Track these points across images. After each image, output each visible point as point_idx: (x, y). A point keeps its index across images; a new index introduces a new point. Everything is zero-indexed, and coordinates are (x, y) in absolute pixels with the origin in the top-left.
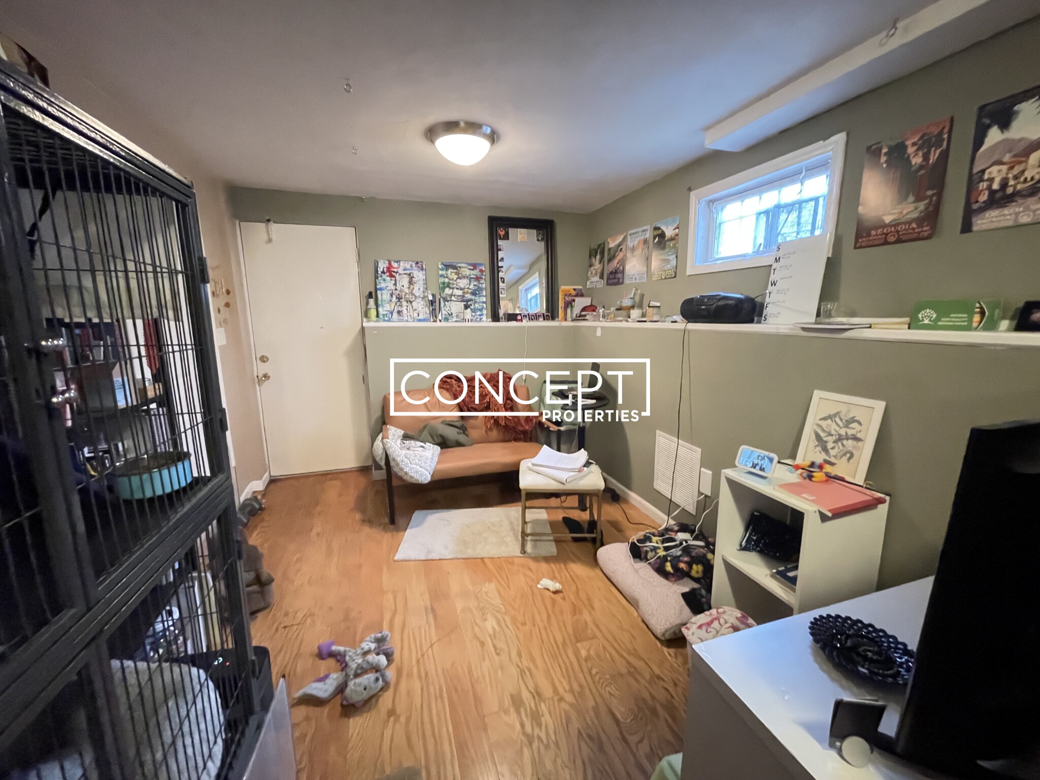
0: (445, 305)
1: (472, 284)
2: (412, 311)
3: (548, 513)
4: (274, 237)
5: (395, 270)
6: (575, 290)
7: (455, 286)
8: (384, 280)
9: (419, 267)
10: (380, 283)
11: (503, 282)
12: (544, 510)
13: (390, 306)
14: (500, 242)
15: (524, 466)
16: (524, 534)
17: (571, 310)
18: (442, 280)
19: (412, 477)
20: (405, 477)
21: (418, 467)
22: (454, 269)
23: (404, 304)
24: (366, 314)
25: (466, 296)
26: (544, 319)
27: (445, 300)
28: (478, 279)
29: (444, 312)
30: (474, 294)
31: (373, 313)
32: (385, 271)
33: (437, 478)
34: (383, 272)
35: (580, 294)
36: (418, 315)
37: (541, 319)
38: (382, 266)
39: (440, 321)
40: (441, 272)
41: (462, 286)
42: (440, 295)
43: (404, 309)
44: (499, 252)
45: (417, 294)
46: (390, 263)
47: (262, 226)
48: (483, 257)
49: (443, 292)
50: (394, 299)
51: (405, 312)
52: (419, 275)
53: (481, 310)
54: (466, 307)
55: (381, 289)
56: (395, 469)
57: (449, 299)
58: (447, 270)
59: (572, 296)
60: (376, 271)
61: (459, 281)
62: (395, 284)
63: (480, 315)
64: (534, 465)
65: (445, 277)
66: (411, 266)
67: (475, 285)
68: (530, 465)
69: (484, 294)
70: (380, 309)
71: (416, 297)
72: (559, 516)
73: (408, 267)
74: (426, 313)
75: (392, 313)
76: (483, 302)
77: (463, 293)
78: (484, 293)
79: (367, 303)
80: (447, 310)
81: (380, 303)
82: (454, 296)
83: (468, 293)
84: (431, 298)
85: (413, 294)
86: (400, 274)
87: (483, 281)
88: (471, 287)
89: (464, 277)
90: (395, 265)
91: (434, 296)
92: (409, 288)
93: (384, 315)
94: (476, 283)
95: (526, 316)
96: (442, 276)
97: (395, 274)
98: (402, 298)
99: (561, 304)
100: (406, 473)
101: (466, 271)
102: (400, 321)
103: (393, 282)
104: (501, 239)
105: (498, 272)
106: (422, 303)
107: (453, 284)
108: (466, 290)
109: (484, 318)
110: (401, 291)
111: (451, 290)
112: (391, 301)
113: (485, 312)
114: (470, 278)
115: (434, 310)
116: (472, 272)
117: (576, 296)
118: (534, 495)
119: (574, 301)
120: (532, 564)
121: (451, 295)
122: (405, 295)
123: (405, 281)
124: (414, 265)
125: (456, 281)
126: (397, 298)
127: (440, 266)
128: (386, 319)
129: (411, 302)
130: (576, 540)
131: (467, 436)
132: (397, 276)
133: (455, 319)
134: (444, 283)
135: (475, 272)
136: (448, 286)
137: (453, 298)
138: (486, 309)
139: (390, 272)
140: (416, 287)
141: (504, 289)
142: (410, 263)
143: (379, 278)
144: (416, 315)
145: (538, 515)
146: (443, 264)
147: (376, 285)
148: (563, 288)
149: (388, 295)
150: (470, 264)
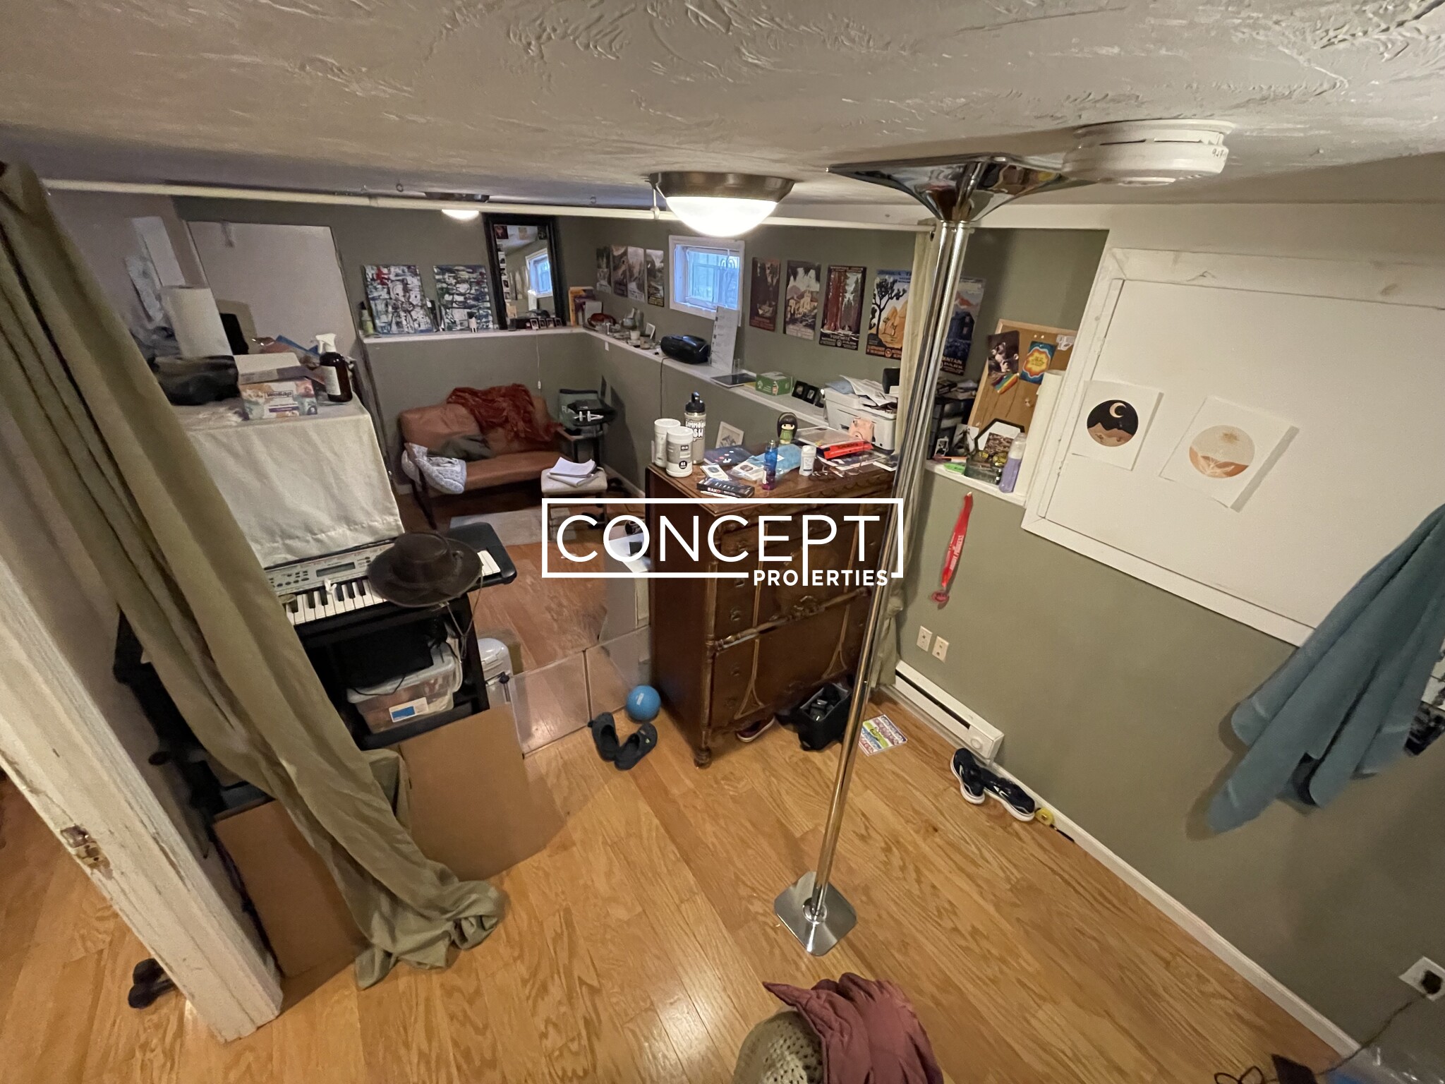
0: (446, 313)
1: (473, 288)
2: (411, 322)
4: (233, 239)
5: (386, 276)
6: (584, 291)
7: (455, 291)
8: (376, 289)
9: (412, 272)
10: (371, 292)
11: (507, 286)
13: (387, 317)
14: (499, 242)
15: (546, 473)
18: (439, 285)
19: (448, 489)
20: (442, 489)
21: (452, 481)
22: (451, 273)
23: (402, 314)
24: (361, 325)
25: (469, 302)
26: (555, 326)
27: (446, 307)
28: (478, 283)
29: (447, 321)
30: (476, 299)
31: (370, 325)
32: (375, 277)
33: (472, 487)
34: (373, 279)
35: (591, 296)
36: (419, 326)
37: (552, 325)
38: (371, 272)
39: (443, 330)
40: (437, 277)
41: (463, 291)
42: (439, 301)
43: (403, 320)
44: (499, 253)
45: (415, 303)
46: (379, 270)
47: (218, 225)
48: (483, 259)
49: (443, 298)
50: (390, 309)
51: (404, 323)
52: (413, 282)
53: (486, 316)
54: (471, 315)
55: (374, 299)
57: (450, 306)
58: (443, 274)
59: (582, 299)
60: (365, 279)
61: (458, 286)
62: (389, 293)
63: (486, 322)
64: (552, 474)
65: (442, 282)
66: (403, 271)
67: (476, 290)
68: (549, 474)
69: (488, 299)
70: (377, 321)
71: (414, 306)
73: (400, 272)
74: (427, 323)
75: (390, 324)
76: (488, 308)
77: (465, 299)
79: (361, 315)
80: (449, 318)
81: (375, 314)
82: (455, 302)
83: (470, 299)
84: (429, 305)
85: (411, 303)
86: (392, 281)
87: (485, 285)
88: (473, 291)
89: (464, 281)
90: (385, 271)
91: (432, 302)
92: (404, 296)
93: (382, 327)
94: (477, 288)
95: (535, 322)
96: (439, 281)
97: (386, 281)
98: (398, 308)
99: (571, 306)
100: (442, 486)
101: (465, 275)
102: (401, 333)
103: (386, 290)
104: (499, 238)
105: (501, 275)
106: (422, 312)
107: (453, 289)
108: (467, 296)
109: (491, 325)
110: (397, 300)
111: (451, 296)
112: (387, 311)
113: (491, 318)
114: (471, 282)
115: (435, 317)
116: (471, 275)
117: (587, 297)
119: (584, 303)
121: (452, 302)
122: (402, 304)
123: (399, 289)
124: (406, 270)
125: (455, 286)
126: (393, 308)
127: (436, 270)
128: (385, 331)
129: (409, 312)
131: (489, 448)
132: (389, 283)
133: (459, 328)
134: (442, 289)
135: (474, 275)
136: (448, 291)
137: (454, 305)
138: (492, 315)
139: (380, 278)
140: (413, 295)
141: (508, 293)
142: (402, 267)
143: (370, 287)
144: (416, 326)
146: (438, 267)
147: (367, 294)
148: (572, 289)
149: (383, 306)
150: (468, 267)
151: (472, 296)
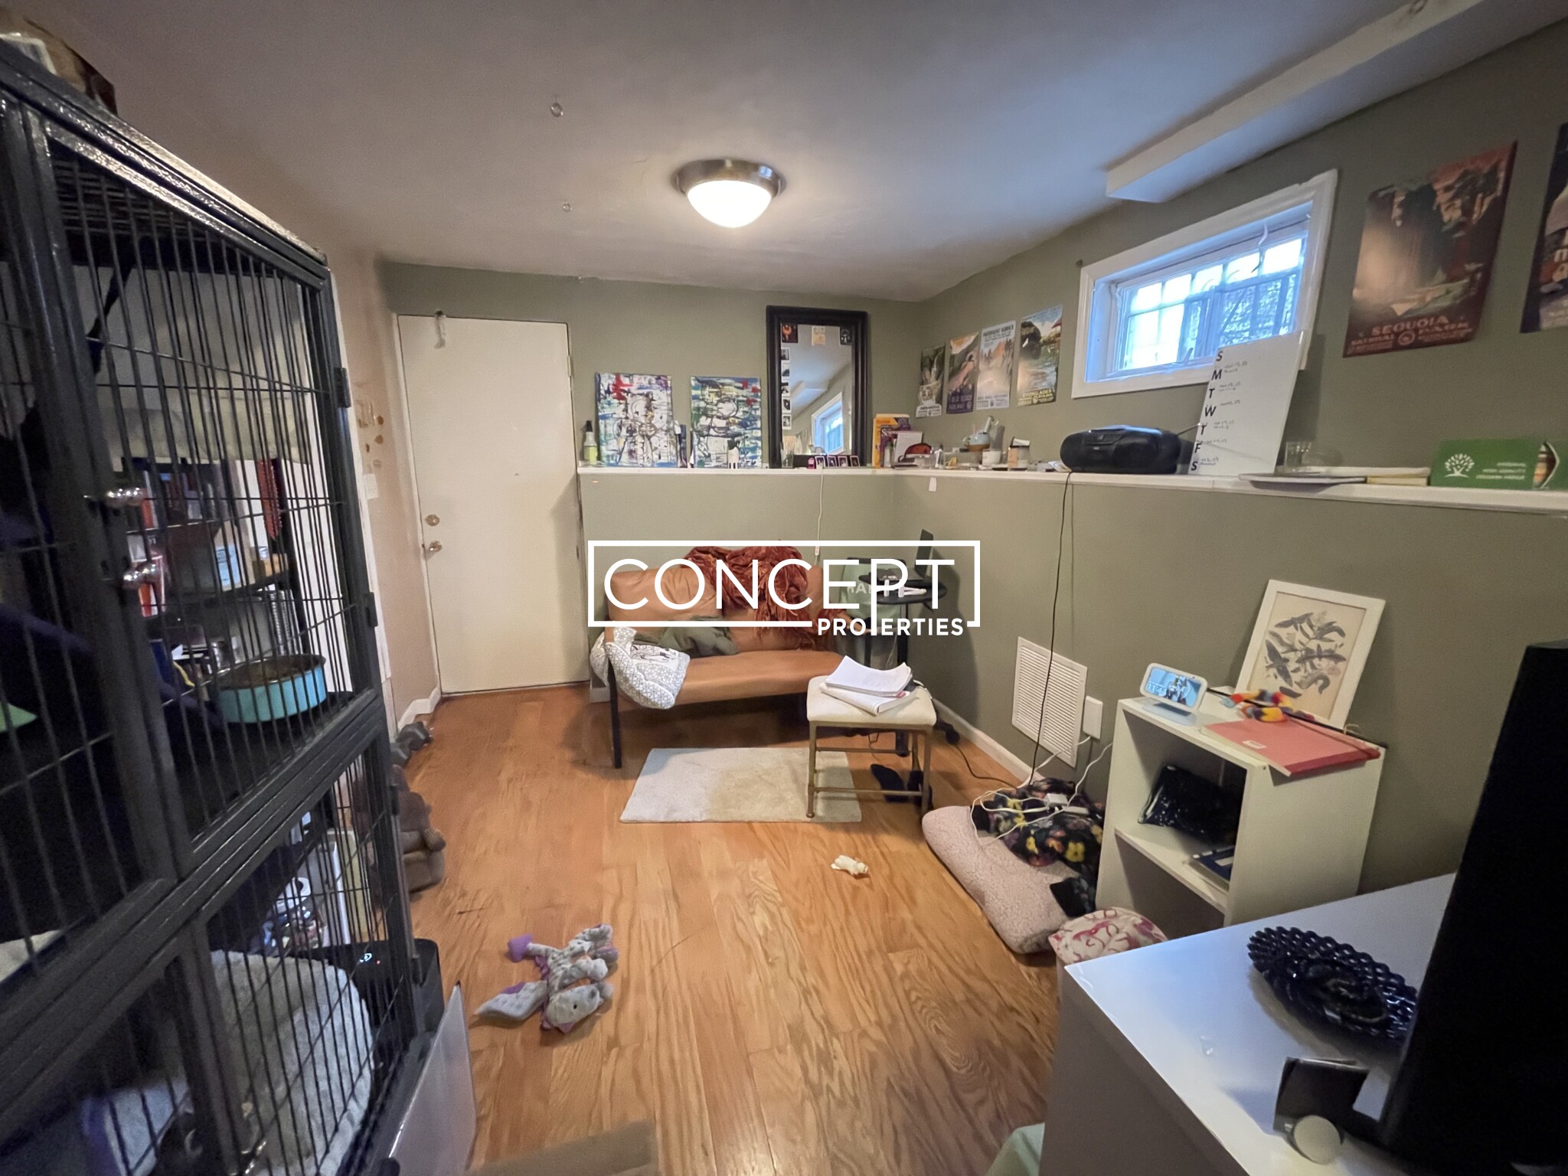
0: (699, 442)
1: (741, 409)
2: (650, 450)
3: (849, 758)
4: (446, 338)
5: (626, 389)
6: (897, 419)
7: (714, 413)
8: (609, 404)
9: (661, 385)
10: (603, 408)
11: (788, 408)
12: (844, 753)
13: (618, 443)
14: (784, 346)
15: (816, 686)
16: (813, 789)
17: (892, 452)
18: (695, 404)
19: (647, 699)
20: (636, 699)
21: (657, 685)
22: (713, 387)
23: (639, 439)
24: (582, 455)
25: (732, 428)
26: (849, 465)
27: (700, 434)
28: (749, 402)
29: (698, 453)
30: (743, 424)
31: (592, 453)
32: (611, 390)
33: (683, 702)
34: (608, 392)
35: (905, 426)
36: (660, 458)
37: (845, 465)
38: (607, 382)
39: (692, 466)
40: (694, 392)
41: (726, 413)
42: (693, 426)
43: (638, 447)
44: (783, 361)
45: (658, 426)
46: (618, 379)
47: (429, 322)
48: (759, 370)
49: (698, 421)
50: (624, 432)
51: (640, 452)
52: (661, 397)
53: (753, 450)
54: (732, 445)
55: (604, 417)
56: (623, 687)
57: (705, 433)
58: (703, 388)
59: (892, 429)
60: (598, 390)
61: (721, 405)
62: (626, 410)
63: (753, 458)
64: (829, 685)
65: (700, 400)
66: (650, 383)
67: (744, 412)
68: (823, 685)
69: (759, 426)
70: (603, 448)
71: (656, 430)
72: (867, 762)
73: (645, 383)
74: (671, 453)
75: (620, 453)
76: (757, 438)
77: (727, 424)
78: (759, 424)
79: (584, 438)
80: (702, 449)
81: (602, 437)
82: (714, 428)
83: (734, 423)
84: (678, 431)
85: (652, 426)
86: (633, 395)
87: (757, 406)
88: (740, 414)
89: (729, 400)
90: (626, 381)
91: (682, 427)
92: (646, 416)
93: (608, 456)
94: (746, 409)
95: (821, 459)
96: (696, 398)
97: (625, 394)
98: (635, 431)
99: (876, 441)
100: (639, 693)
101: (732, 391)
102: (633, 465)
103: (623, 406)
104: (784, 341)
105: (781, 392)
106: (665, 438)
107: (712, 410)
108: (731, 420)
109: (758, 462)
110: (634, 420)
111: (709, 419)
112: (619, 435)
113: (759, 453)
114: (738, 401)
115: (683, 449)
116: (741, 392)
117: (898, 429)
118: (830, 731)
119: (895, 436)
120: (824, 834)
121: (709, 427)
122: (641, 426)
123: (640, 405)
124: (654, 381)
125: (716, 405)
126: (627, 432)
127: (693, 383)
128: (612, 462)
129: (649, 438)
130: (890, 799)
131: (729, 639)
132: (629, 397)
133: (714, 463)
134: (698, 409)
135: (745, 392)
136: (705, 413)
137: (712, 432)
138: (762, 448)
139: (619, 392)
140: (657, 414)
141: (789, 418)
142: (649, 377)
143: (602, 401)
144: (656, 457)
145: (835, 760)
146: (697, 379)
147: (597, 410)
148: (879, 416)
149: (616, 426)
150: (738, 380)
151: (737, 421)
